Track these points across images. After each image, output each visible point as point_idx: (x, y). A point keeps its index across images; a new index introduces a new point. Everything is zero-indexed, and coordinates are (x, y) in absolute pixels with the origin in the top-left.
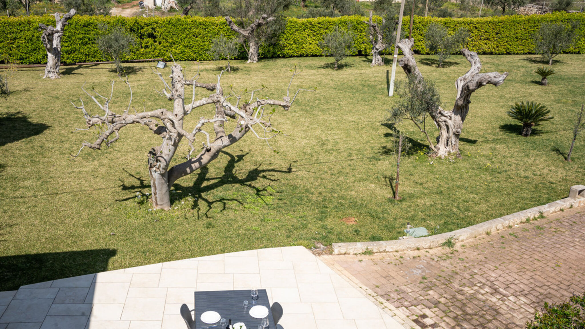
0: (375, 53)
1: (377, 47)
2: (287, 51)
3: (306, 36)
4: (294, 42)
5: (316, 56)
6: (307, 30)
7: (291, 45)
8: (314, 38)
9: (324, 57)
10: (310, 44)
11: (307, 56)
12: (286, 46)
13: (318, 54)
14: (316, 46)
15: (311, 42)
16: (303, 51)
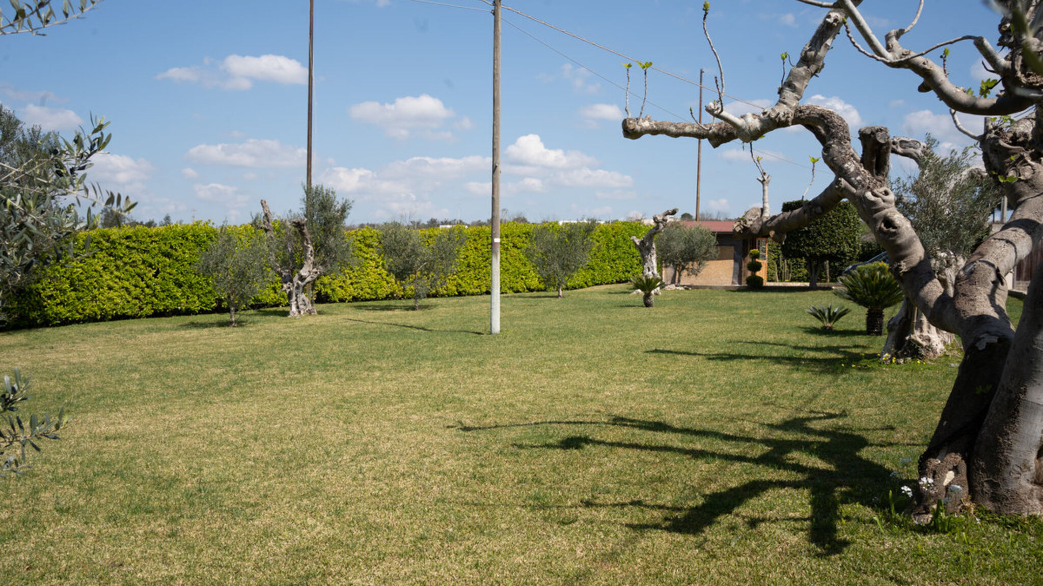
0: (297, 288)
1: (304, 272)
2: (55, 309)
3: (100, 269)
4: (72, 284)
5: (125, 317)
6: (100, 255)
7: (63, 291)
8: (116, 273)
9: (145, 319)
10: (110, 288)
11: (103, 319)
12: (50, 297)
13: (129, 312)
14: (124, 293)
15: (111, 283)
16: (91, 308)
